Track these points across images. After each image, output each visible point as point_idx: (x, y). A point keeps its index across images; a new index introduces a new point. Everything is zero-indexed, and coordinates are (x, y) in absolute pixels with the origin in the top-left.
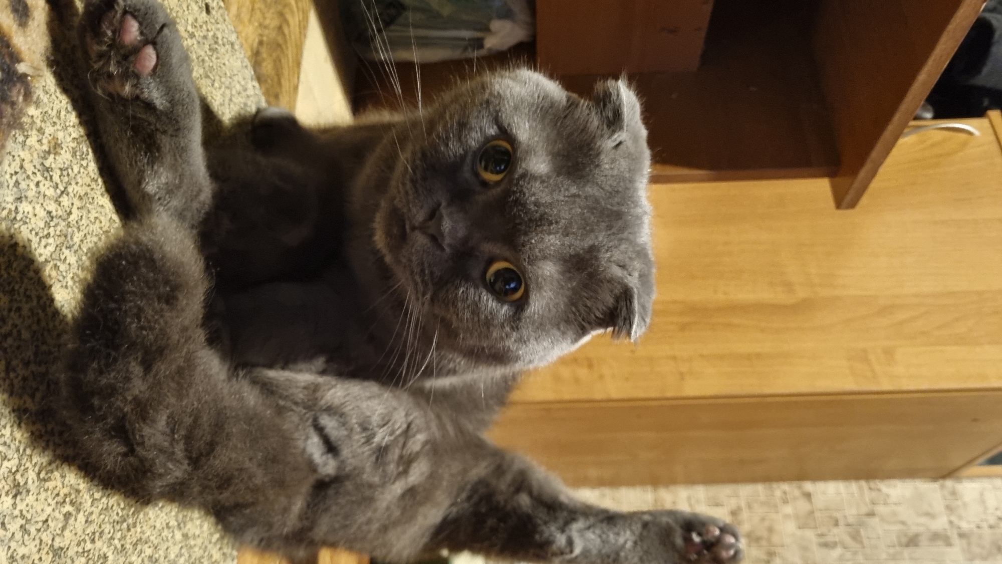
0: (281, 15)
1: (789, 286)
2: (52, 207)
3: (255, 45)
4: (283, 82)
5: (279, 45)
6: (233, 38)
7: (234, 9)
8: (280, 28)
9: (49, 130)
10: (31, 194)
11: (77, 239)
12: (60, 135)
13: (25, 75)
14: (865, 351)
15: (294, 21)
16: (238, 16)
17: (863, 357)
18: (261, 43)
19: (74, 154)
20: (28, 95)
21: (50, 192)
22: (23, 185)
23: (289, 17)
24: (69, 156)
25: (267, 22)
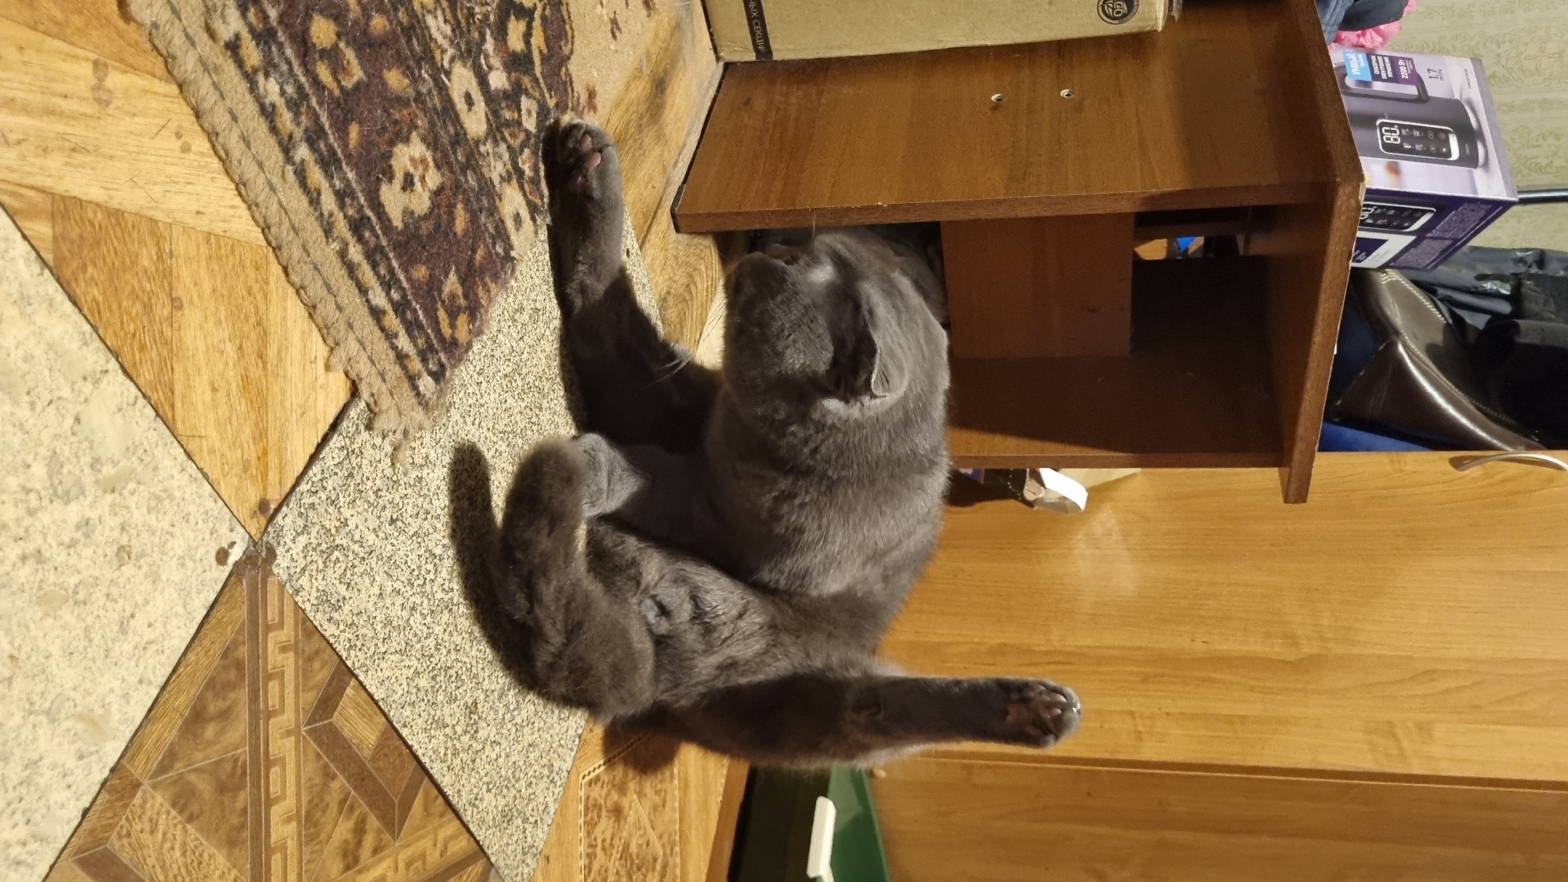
0: (691, 276)
1: (1291, 639)
2: (514, 344)
3: (663, 293)
4: (685, 330)
5: (685, 300)
6: (645, 280)
7: (649, 260)
8: (688, 286)
9: (520, 297)
10: (505, 331)
11: (524, 371)
12: (525, 303)
13: (514, 259)
14: (1390, 723)
15: (702, 285)
16: (652, 265)
17: (1389, 730)
18: (668, 293)
19: (530, 318)
20: (513, 271)
21: (514, 335)
22: (502, 324)
23: (697, 279)
24: (527, 318)
25: (676, 278)
